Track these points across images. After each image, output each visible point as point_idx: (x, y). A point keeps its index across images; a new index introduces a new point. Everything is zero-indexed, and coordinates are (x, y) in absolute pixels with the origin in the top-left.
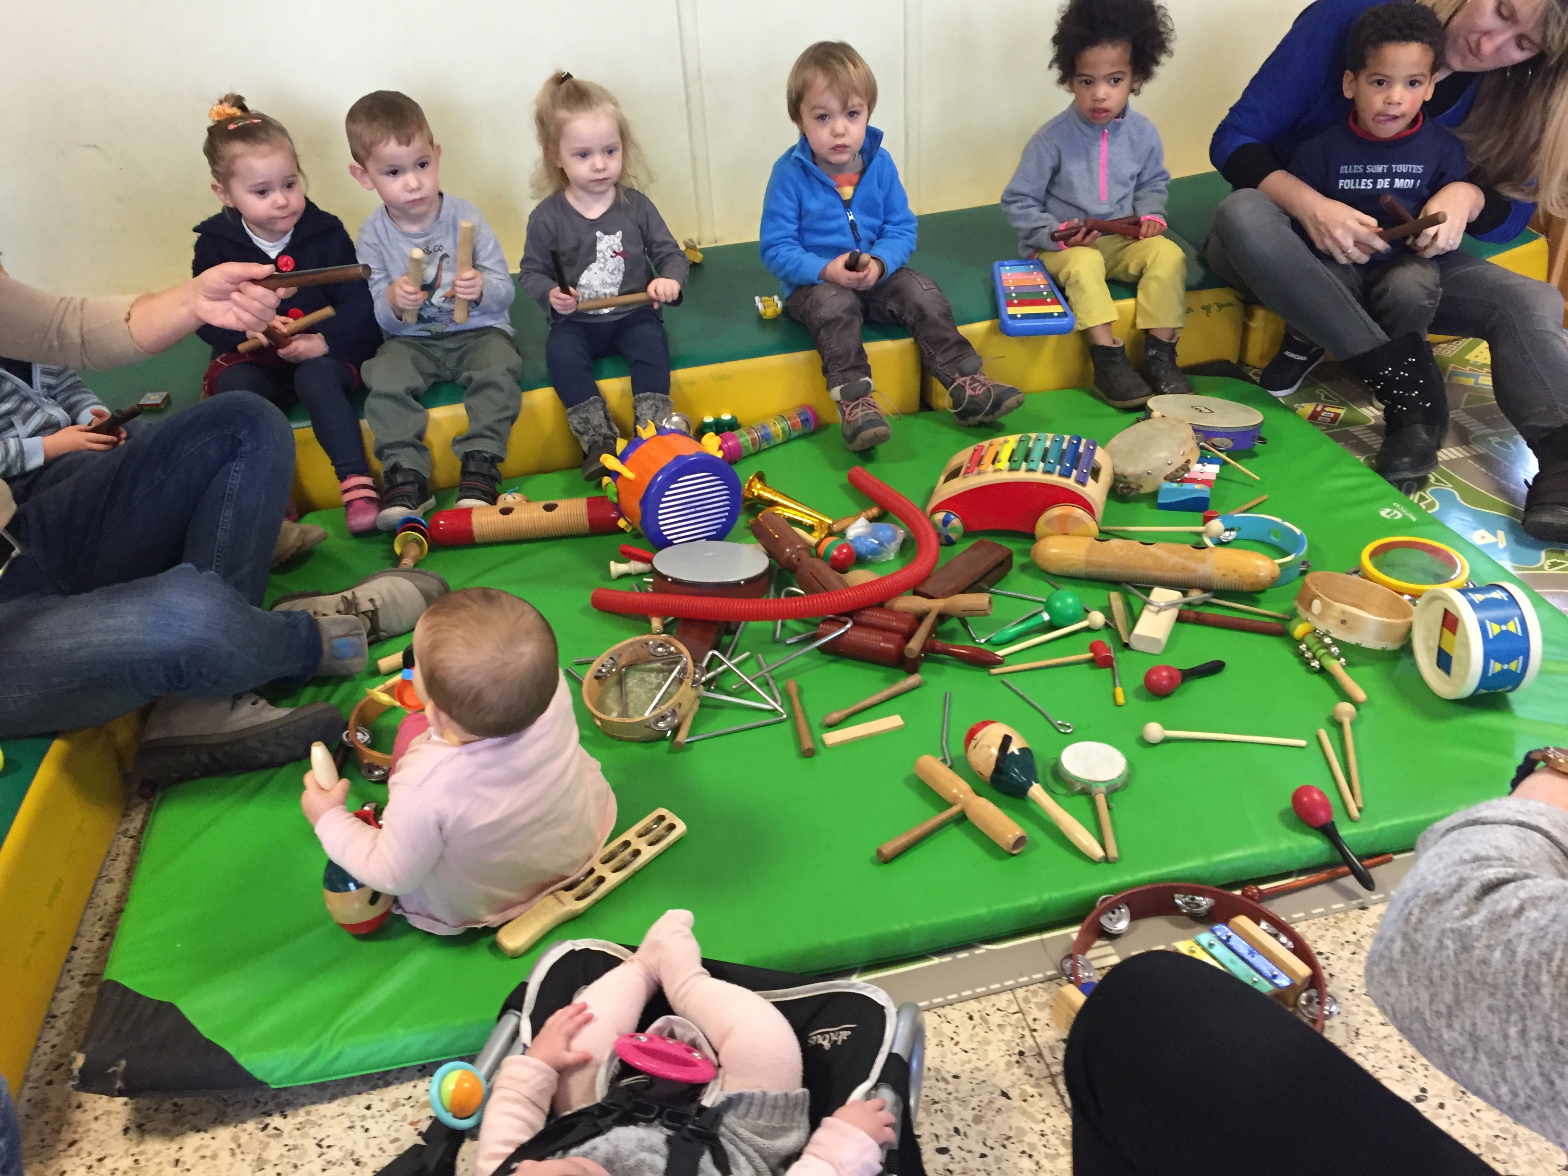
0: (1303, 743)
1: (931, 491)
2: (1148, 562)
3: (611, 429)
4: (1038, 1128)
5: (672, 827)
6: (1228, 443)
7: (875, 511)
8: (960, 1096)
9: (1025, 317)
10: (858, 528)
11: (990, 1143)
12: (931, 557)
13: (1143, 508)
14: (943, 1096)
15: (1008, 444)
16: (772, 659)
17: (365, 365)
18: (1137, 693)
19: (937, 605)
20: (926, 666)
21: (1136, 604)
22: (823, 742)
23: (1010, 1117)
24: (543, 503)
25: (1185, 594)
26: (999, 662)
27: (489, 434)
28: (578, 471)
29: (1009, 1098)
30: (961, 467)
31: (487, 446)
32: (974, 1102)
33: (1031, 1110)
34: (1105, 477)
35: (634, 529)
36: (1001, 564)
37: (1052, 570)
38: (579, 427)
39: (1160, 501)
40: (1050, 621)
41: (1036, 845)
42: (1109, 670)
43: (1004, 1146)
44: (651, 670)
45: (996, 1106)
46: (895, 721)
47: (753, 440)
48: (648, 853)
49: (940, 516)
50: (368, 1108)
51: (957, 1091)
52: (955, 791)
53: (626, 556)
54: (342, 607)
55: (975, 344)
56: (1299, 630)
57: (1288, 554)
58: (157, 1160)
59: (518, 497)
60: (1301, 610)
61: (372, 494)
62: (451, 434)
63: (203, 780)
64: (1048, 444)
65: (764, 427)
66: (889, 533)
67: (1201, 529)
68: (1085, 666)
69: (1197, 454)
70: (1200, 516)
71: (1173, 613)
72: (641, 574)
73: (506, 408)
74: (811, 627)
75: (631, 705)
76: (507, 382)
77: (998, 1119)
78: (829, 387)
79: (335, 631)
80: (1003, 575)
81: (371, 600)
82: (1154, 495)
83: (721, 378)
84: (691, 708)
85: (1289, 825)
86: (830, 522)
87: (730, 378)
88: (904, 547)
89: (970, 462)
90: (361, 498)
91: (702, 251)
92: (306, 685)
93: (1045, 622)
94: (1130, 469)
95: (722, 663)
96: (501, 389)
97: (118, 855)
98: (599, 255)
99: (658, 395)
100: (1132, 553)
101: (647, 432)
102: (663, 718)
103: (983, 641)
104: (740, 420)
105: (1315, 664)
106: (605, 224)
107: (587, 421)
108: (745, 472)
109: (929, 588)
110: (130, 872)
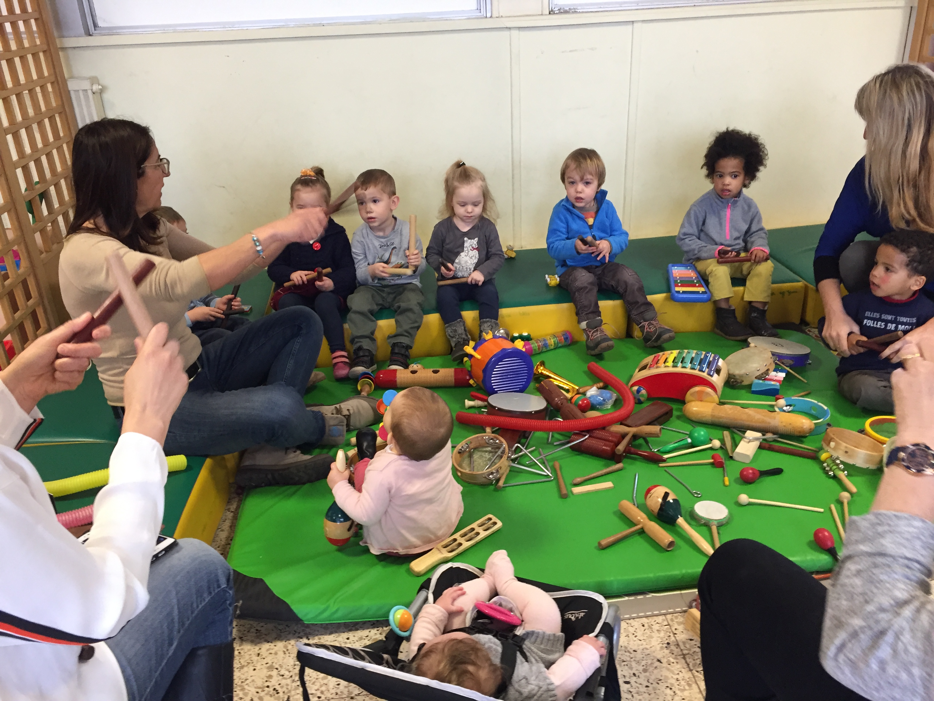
0: (822, 510)
1: (631, 377)
2: (744, 417)
3: (467, 336)
4: (676, 677)
5: (495, 523)
6: (791, 362)
7: (601, 384)
8: (637, 659)
9: (684, 292)
10: (592, 392)
11: (651, 681)
12: (630, 408)
13: (743, 392)
14: (628, 659)
15: (673, 354)
16: (546, 452)
17: (350, 296)
18: (736, 481)
19: (633, 430)
20: (625, 460)
21: (737, 437)
22: (572, 492)
23: (661, 671)
24: (432, 370)
25: (763, 435)
26: (664, 461)
27: (406, 334)
28: (450, 356)
29: (661, 663)
30: (648, 365)
31: (405, 340)
32: (644, 663)
33: (673, 669)
34: (724, 374)
35: (478, 385)
36: (667, 413)
37: (694, 419)
38: (451, 334)
39: (752, 389)
40: (691, 443)
41: (680, 548)
42: (722, 469)
43: (658, 683)
44: (486, 451)
45: (655, 665)
46: (609, 484)
47: (539, 346)
48: (483, 534)
49: (636, 388)
50: (348, 639)
51: (635, 657)
52: (639, 518)
53: (473, 398)
54: (334, 412)
55: (656, 306)
56: (824, 456)
57: (819, 419)
58: (249, 653)
59: (420, 366)
60: (824, 446)
61: (347, 360)
62: (387, 333)
63: (268, 488)
64: (694, 355)
65: (544, 340)
66: (609, 395)
67: (774, 403)
68: (709, 466)
69: (773, 366)
70: (774, 398)
71: (757, 444)
72: (480, 407)
73: (416, 322)
74: (566, 438)
75: (476, 467)
76: (417, 309)
77: (656, 671)
78: (579, 322)
79: (332, 422)
80: (667, 420)
81: (348, 410)
82: (750, 386)
83: (524, 314)
84: (506, 471)
85: (812, 548)
86: (577, 388)
87: (529, 314)
88: (616, 403)
89: (652, 362)
90: (342, 362)
91: (515, 251)
92: (316, 448)
93: (689, 443)
94: (737, 372)
95: (521, 451)
96: (414, 313)
97: (226, 519)
98: (465, 249)
99: (493, 320)
100: (736, 412)
101: (488, 336)
102: (492, 473)
103: (656, 450)
104: (532, 336)
105: (831, 473)
106: (469, 235)
107: (455, 331)
108: (536, 360)
109: (628, 422)
110: (233, 527)
